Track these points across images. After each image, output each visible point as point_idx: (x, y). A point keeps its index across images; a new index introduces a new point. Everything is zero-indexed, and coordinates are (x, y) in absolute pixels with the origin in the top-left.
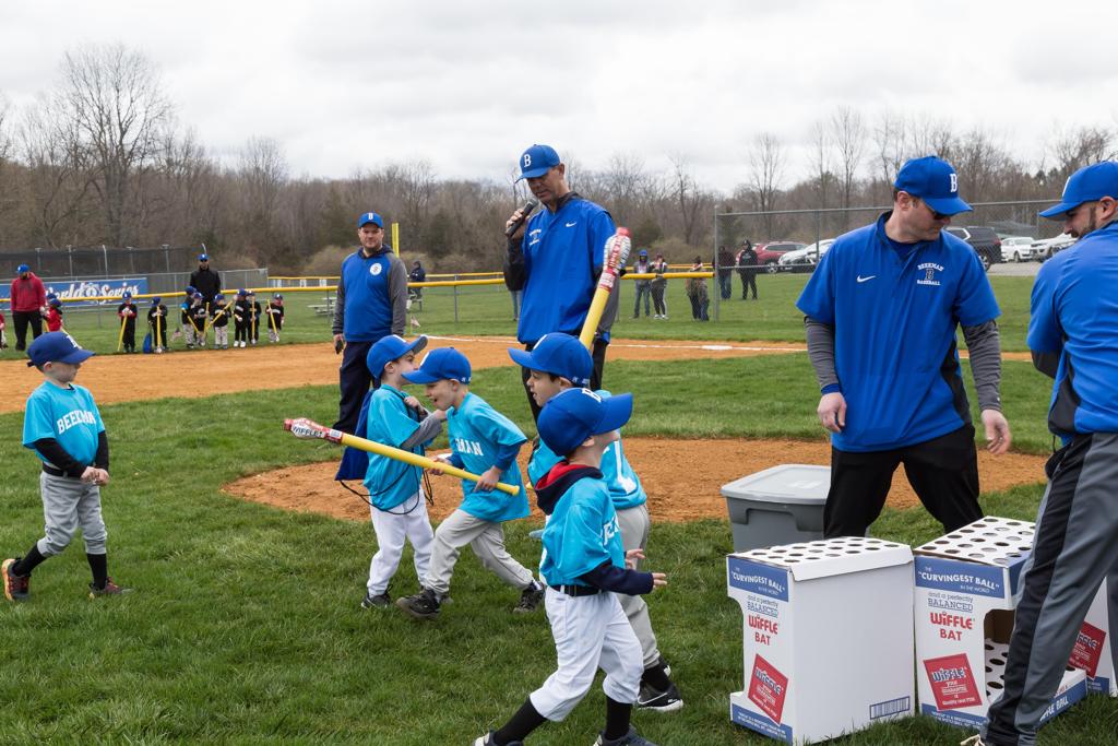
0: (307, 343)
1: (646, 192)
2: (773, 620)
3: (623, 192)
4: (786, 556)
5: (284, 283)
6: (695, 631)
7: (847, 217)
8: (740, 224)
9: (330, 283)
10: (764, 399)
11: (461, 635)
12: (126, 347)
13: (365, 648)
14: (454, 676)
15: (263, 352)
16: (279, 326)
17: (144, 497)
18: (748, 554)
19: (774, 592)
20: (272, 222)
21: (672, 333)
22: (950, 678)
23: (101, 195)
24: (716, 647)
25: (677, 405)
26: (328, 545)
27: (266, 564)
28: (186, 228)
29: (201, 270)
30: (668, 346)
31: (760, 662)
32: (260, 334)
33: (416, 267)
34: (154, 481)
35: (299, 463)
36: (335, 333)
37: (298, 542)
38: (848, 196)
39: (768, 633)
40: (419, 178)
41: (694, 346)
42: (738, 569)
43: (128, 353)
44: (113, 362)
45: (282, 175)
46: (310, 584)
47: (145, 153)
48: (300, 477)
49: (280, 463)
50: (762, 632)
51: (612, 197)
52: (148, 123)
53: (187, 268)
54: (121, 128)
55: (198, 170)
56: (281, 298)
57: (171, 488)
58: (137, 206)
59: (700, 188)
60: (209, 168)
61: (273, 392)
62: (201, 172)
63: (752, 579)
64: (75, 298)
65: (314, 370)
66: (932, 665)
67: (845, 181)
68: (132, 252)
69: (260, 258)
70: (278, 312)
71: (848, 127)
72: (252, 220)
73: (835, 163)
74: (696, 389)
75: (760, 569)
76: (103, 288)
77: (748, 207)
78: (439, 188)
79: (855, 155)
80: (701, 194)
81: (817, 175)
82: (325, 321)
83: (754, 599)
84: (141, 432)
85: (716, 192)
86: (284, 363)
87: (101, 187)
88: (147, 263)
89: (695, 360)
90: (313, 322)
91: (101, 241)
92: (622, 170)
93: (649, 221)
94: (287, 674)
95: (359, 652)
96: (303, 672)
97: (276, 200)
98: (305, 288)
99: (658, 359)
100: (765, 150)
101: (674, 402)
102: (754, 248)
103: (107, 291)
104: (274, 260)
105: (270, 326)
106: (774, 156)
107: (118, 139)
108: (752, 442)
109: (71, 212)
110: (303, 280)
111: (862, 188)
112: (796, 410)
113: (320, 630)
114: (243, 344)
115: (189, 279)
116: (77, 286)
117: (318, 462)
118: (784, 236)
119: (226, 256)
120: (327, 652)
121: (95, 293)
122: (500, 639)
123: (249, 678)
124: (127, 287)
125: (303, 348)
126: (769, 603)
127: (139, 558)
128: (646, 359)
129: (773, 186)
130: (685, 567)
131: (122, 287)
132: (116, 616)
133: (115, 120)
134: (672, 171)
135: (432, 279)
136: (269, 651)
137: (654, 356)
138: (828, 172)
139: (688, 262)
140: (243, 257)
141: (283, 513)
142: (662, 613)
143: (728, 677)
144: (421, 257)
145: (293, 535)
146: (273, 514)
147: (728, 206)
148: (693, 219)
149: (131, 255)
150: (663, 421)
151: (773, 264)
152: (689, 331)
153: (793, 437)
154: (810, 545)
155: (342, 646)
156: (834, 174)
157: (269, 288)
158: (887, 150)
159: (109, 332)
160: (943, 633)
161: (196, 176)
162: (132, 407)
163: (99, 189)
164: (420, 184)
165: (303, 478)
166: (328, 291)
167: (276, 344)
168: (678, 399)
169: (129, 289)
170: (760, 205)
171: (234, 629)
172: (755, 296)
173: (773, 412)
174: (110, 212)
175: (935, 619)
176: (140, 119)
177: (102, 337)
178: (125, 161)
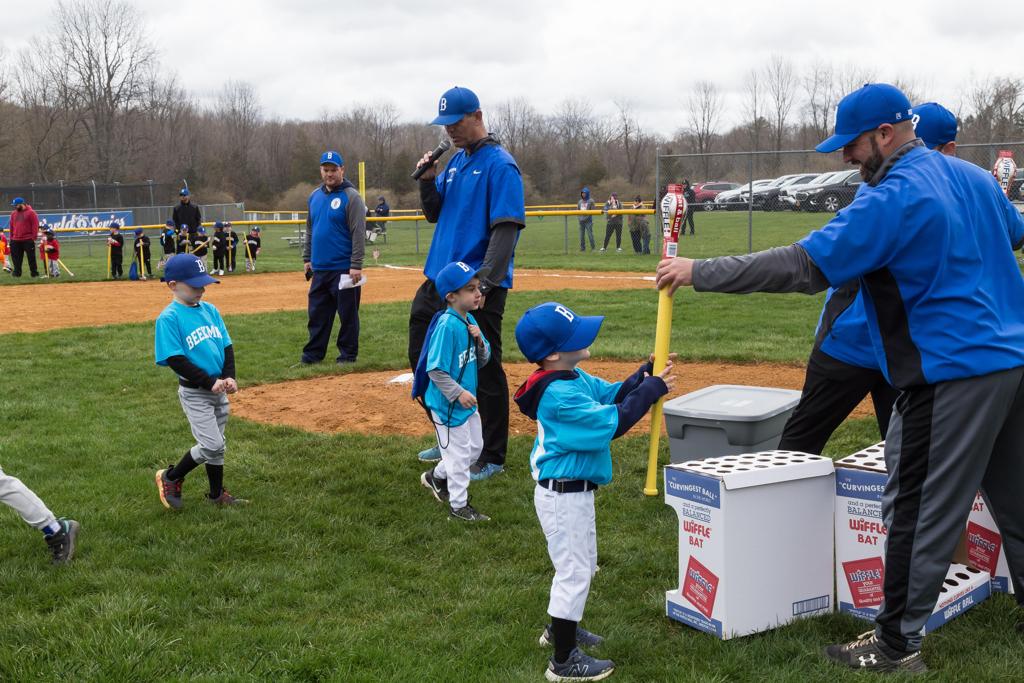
0: (280, 272)
1: (592, 134)
2: (706, 525)
3: (573, 135)
4: (718, 467)
5: (259, 217)
6: (634, 535)
7: (778, 159)
8: (680, 166)
9: (300, 218)
10: (701, 325)
11: (421, 537)
12: (114, 273)
13: (334, 547)
14: (415, 574)
15: (240, 280)
16: (254, 256)
17: (131, 411)
18: (684, 465)
19: (707, 500)
20: (248, 159)
21: (616, 265)
22: (866, 579)
23: (90, 133)
24: (654, 549)
25: (620, 331)
26: (300, 456)
27: (243, 472)
28: (168, 165)
29: (183, 203)
30: (612, 276)
31: (693, 563)
32: (237, 263)
33: (381, 202)
34: (141, 396)
35: (273, 381)
36: (306, 261)
37: (273, 453)
38: (779, 140)
39: (701, 537)
40: (383, 120)
41: (636, 277)
42: (674, 479)
43: (116, 279)
44: (102, 289)
45: (257, 116)
46: (284, 491)
47: (131, 96)
48: (275, 394)
49: (256, 381)
50: (695, 536)
51: (562, 140)
52: (132, 69)
53: (170, 202)
54: (109, 73)
55: (179, 112)
56: (258, 230)
57: (156, 403)
58: (123, 144)
59: (643, 132)
60: (189, 110)
61: (249, 317)
62: (182, 113)
63: (687, 488)
64: (67, 229)
65: (286, 297)
66: (849, 567)
67: (777, 126)
68: (120, 187)
69: (237, 194)
70: (255, 243)
71: (781, 76)
72: (229, 158)
73: (768, 110)
74: (637, 317)
75: (695, 479)
76: (93, 220)
77: (688, 149)
78: (402, 130)
79: (787, 102)
80: (643, 137)
81: (751, 120)
82: (296, 252)
83: (688, 506)
84: (128, 352)
85: (658, 135)
86: (260, 290)
87: (90, 126)
88: (133, 196)
89: (637, 290)
90: (286, 252)
91: (91, 177)
92: (572, 113)
93: (596, 161)
94: (263, 571)
95: (328, 552)
96: (277, 569)
97: (251, 141)
98: (279, 221)
99: (603, 289)
100: (703, 97)
101: (617, 328)
102: (692, 188)
103: (97, 223)
104: (249, 196)
105: (247, 256)
106: (711, 103)
107: (106, 81)
108: (689, 365)
109: (62, 150)
110: (277, 214)
111: (792, 133)
112: (730, 336)
113: (293, 532)
114: (222, 273)
115: (172, 212)
116: (69, 218)
117: (290, 380)
118: (721, 176)
119: (205, 190)
120: (299, 552)
121: (85, 224)
122: (457, 541)
123: (228, 575)
124: (115, 219)
125: (277, 277)
126: (703, 510)
127: (127, 466)
128: (593, 288)
129: (710, 130)
130: (626, 477)
131: (110, 219)
132: (107, 518)
133: (102, 63)
134: (618, 116)
135: (395, 214)
136: (245, 550)
137: (599, 286)
138: (761, 118)
139: (631, 200)
140: (222, 193)
141: (258, 426)
142: (605, 519)
143: (664, 577)
144: (386, 193)
145: (268, 446)
146: (250, 427)
147: (668, 148)
148: (636, 161)
149: (118, 190)
150: (606, 344)
151: (709, 202)
152: (631, 263)
153: (726, 360)
154: (740, 458)
155: (312, 546)
156: (767, 119)
157: (246, 221)
158: (816, 97)
159: (97, 260)
160: (860, 538)
161: (177, 118)
162: (120, 329)
163: (88, 128)
164: (384, 127)
165: (276, 394)
166: (299, 224)
167: (252, 273)
168: (620, 325)
169: (117, 221)
170: (698, 148)
171: (215, 530)
172: (692, 232)
173: (708, 338)
174: (99, 150)
175: (854, 526)
176: (126, 63)
177: (91, 264)
178: (112, 102)
